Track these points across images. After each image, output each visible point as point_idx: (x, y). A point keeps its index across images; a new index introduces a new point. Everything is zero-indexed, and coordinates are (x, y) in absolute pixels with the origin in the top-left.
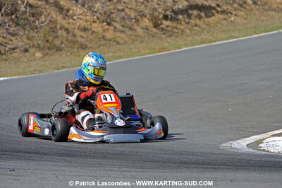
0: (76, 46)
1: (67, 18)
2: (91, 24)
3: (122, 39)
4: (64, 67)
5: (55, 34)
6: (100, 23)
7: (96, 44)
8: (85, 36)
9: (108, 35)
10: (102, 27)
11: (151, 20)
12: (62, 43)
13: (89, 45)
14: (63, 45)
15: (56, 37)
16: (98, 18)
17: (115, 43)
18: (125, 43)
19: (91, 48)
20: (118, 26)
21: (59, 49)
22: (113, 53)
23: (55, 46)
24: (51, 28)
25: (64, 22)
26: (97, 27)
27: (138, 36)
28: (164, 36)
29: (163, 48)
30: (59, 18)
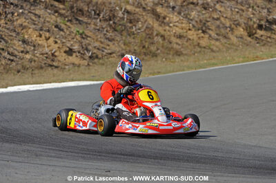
0: (171, 53)
1: (163, 25)
2: (187, 32)
3: (217, 47)
4: (159, 73)
5: (151, 41)
6: (195, 30)
7: (191, 51)
8: (180, 43)
9: (204, 43)
10: (197, 35)
11: (246, 29)
12: (158, 49)
13: (184, 52)
14: (159, 51)
15: (152, 43)
16: (194, 26)
17: (210, 50)
18: (220, 51)
19: (186, 54)
20: (213, 34)
21: (155, 55)
22: (207, 60)
23: (151, 52)
24: (148, 35)
25: (161, 29)
26: (193, 35)
27: (233, 44)
28: (258, 45)
29: (257, 57)
30: (156, 25)
